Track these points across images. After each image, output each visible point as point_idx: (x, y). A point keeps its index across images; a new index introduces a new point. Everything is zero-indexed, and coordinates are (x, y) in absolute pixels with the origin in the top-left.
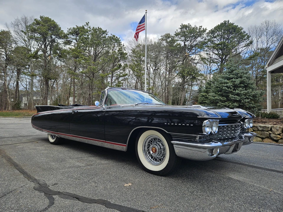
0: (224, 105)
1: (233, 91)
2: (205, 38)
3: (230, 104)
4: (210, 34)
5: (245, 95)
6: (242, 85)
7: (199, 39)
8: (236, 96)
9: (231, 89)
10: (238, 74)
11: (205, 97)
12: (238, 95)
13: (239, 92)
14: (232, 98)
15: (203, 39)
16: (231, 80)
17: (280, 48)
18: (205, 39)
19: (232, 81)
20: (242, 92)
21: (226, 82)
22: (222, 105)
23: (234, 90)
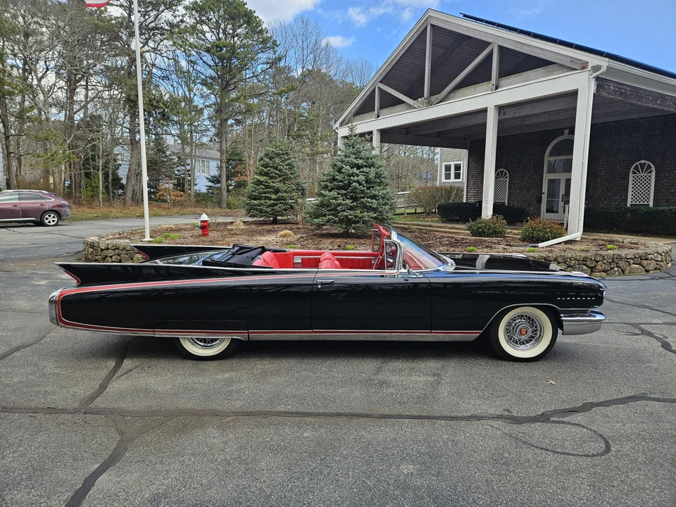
0: (354, 216)
1: (366, 191)
2: (181, 18)
3: (366, 213)
4: (194, 12)
5: (383, 198)
6: (378, 181)
7: (167, 15)
8: (374, 200)
9: (364, 187)
10: (368, 159)
11: (264, 185)
12: (374, 197)
13: (377, 193)
14: (368, 204)
15: (178, 19)
16: (362, 169)
17: (364, 99)
18: (182, 21)
19: (363, 172)
20: (380, 194)
21: (354, 173)
22: (350, 215)
23: (368, 188)
